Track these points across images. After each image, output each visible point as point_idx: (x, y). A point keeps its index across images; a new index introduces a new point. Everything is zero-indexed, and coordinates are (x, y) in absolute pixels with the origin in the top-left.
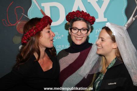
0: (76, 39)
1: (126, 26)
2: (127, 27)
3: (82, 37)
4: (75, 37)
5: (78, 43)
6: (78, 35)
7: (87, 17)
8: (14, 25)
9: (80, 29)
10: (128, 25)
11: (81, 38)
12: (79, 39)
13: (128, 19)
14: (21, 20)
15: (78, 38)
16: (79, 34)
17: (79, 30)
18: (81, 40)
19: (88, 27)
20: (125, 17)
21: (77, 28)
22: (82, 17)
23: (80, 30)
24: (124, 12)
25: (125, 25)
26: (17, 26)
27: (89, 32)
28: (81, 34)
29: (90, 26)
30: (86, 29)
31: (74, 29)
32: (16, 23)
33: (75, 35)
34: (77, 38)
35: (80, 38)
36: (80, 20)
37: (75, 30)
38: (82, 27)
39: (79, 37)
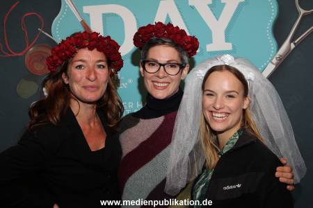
0: (156, 87)
1: (275, 61)
2: (277, 64)
3: (169, 83)
4: (153, 82)
5: (160, 94)
6: (158, 77)
7: (178, 37)
8: (19, 54)
9: (162, 63)
10: (280, 59)
11: (166, 84)
12: (162, 85)
13: (279, 45)
14: (34, 44)
15: (159, 85)
16: (161, 75)
17: (161, 65)
18: (165, 88)
19: (182, 59)
20: (272, 42)
21: (156, 61)
22: (168, 38)
23: (164, 65)
24: (270, 29)
25: (272, 59)
26: (27, 57)
27: (185, 72)
28: (166, 75)
29: (186, 58)
30: (178, 64)
31: (149, 64)
32: (24, 52)
33: (152, 76)
34: (156, 84)
35: (163, 83)
36: (164, 43)
37: (153, 65)
38: (168, 60)
39: (161, 80)
